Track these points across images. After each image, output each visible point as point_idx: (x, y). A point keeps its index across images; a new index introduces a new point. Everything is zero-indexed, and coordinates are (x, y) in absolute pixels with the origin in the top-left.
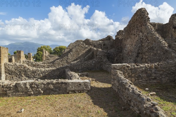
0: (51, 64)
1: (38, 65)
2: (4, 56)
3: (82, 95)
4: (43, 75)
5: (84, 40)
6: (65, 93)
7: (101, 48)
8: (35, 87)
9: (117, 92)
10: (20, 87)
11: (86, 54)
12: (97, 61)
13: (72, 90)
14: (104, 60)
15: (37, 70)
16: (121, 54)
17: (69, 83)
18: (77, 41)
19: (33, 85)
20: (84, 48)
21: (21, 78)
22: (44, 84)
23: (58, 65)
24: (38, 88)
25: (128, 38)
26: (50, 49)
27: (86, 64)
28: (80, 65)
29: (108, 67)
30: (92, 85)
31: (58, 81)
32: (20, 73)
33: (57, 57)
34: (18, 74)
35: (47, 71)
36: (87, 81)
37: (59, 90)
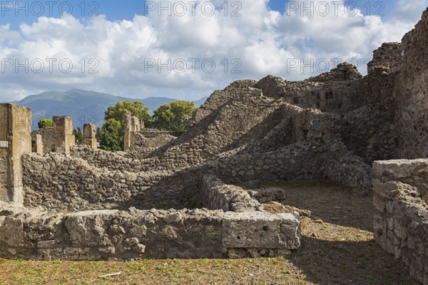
0: (154, 159)
1: (115, 162)
2: (21, 133)
3: (274, 263)
4: (132, 192)
5: (258, 80)
6: (214, 254)
7: (318, 106)
8: (122, 233)
9: (400, 258)
10: (77, 230)
11: (266, 125)
12: (307, 148)
13: (239, 246)
14: (333, 148)
15: (114, 177)
16: (392, 127)
17: (228, 222)
18: (236, 84)
19: (115, 226)
20: (259, 106)
21: (67, 202)
22: (148, 224)
23: (175, 162)
24: (128, 234)
25: (418, 69)
26: (143, 112)
27: (269, 158)
28: (249, 164)
29: (347, 171)
30: (304, 232)
31: (191, 214)
32: (66, 184)
33: (168, 138)
34: (61, 187)
35: (147, 182)
36: (289, 216)
37: (197, 244)
